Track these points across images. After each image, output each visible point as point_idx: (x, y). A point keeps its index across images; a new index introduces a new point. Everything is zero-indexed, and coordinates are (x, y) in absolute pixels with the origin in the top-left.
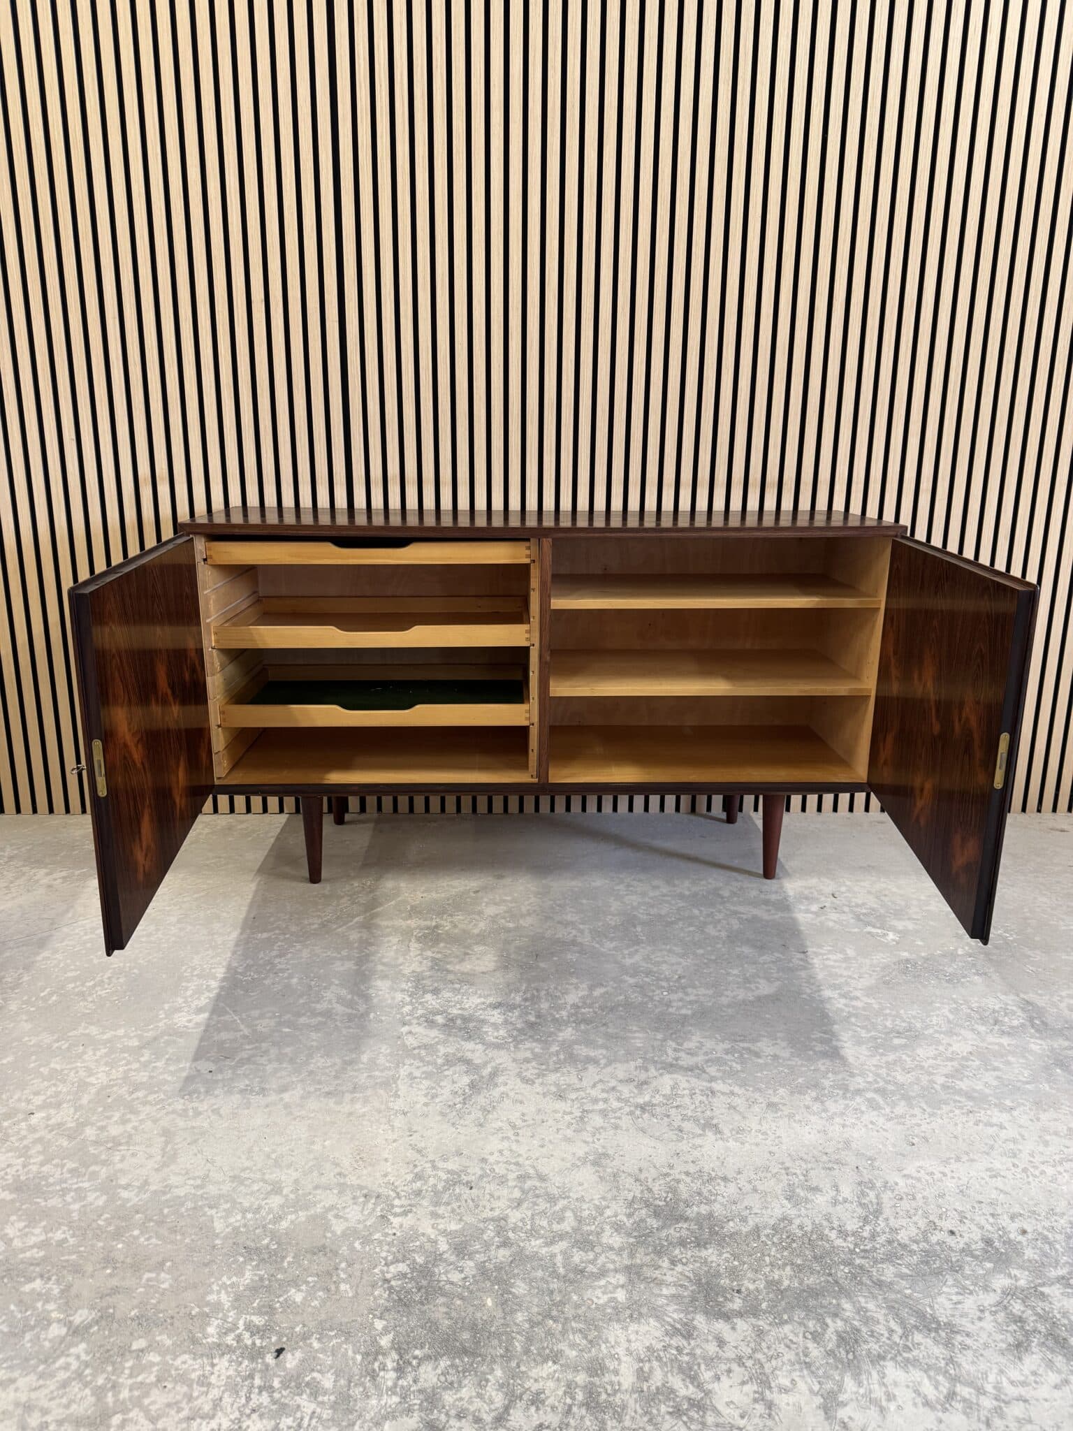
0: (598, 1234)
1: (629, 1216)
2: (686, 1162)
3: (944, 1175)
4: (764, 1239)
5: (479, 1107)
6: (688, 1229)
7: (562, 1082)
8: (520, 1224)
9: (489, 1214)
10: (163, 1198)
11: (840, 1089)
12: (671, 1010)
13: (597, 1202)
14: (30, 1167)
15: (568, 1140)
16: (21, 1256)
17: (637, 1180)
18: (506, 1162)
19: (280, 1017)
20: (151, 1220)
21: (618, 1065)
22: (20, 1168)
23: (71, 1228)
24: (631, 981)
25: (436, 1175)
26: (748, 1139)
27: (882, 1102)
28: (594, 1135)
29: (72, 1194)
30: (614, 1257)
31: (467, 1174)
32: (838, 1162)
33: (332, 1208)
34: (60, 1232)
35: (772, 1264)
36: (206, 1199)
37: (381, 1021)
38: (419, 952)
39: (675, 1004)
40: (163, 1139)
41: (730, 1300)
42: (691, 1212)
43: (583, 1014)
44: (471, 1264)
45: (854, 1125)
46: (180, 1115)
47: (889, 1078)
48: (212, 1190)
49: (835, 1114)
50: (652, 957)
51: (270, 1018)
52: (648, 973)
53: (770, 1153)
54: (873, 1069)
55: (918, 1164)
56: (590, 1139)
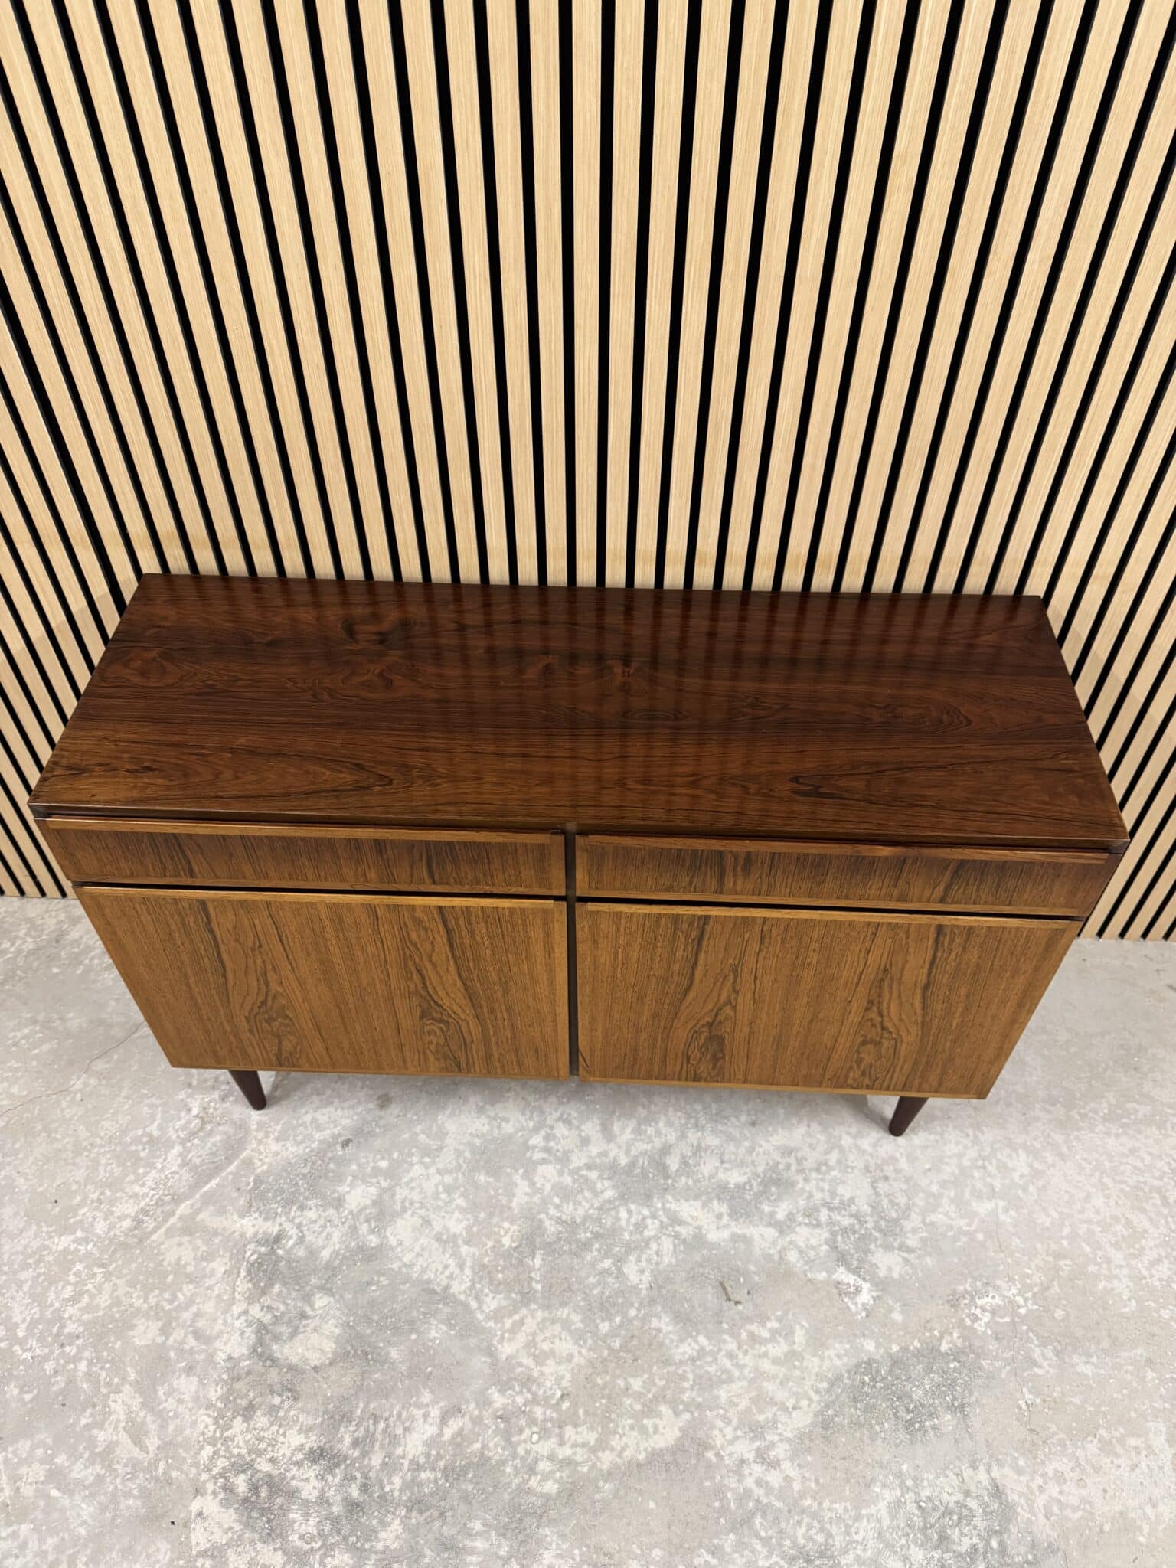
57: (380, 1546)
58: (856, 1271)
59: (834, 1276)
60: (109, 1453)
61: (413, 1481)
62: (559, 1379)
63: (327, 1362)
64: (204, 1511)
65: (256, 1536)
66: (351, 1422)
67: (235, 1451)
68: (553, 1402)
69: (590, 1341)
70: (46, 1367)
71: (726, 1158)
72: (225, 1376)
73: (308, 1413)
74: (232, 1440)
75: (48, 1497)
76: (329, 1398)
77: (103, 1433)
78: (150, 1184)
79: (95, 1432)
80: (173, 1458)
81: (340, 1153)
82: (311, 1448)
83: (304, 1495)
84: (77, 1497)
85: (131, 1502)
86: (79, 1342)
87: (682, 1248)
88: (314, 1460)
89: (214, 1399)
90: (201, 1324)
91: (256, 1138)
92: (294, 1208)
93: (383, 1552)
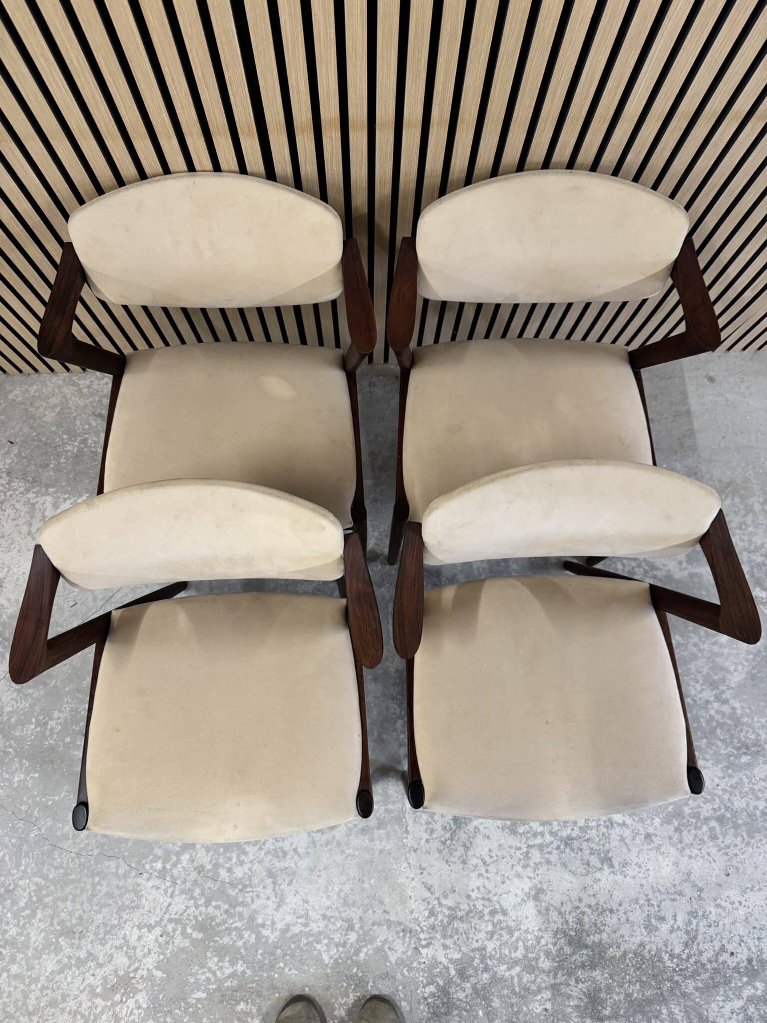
0: (537, 959)
1: (555, 944)
2: (590, 896)
3: (740, 903)
4: (627, 961)
5: (461, 843)
6: (587, 955)
8: (493, 953)
9: (475, 945)
10: (289, 935)
11: (694, 817)
13: (536, 933)
14: (200, 908)
15: (518, 876)
16: (226, 985)
17: (560, 913)
18: (483, 899)
20: (286, 954)
22: (193, 909)
23: (244, 962)
25: (442, 911)
26: (629, 872)
27: (718, 832)
28: (535, 871)
29: (234, 933)
30: (545, 978)
31: (460, 910)
32: (681, 894)
33: (386, 940)
34: (239, 965)
35: (630, 982)
36: (312, 935)
40: (271, 880)
41: (605, 1009)
42: (589, 940)
44: (469, 985)
45: (697, 855)
46: (273, 856)
47: (729, 805)
48: (314, 927)
49: (687, 845)
53: (641, 885)
54: (720, 793)
55: (727, 894)
56: (532, 875)
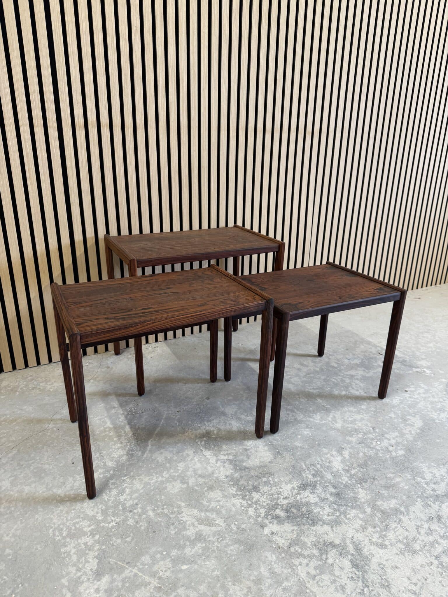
7: (401, 538)
12: (394, 454)
19: (168, 555)
21: (412, 509)
24: (354, 439)
37: (244, 530)
38: (215, 458)
39: (391, 448)
43: (354, 475)
50: (346, 418)
51: (163, 559)
52: (356, 431)
57: (363, 500)
58: (418, 367)
59: (414, 371)
60: (200, 536)
61: (351, 475)
62: (366, 425)
63: (273, 458)
64: (273, 531)
65: (308, 526)
66: (305, 470)
67: (265, 504)
68: (372, 431)
69: (364, 412)
70: (128, 523)
71: (349, 358)
72: (231, 483)
73: (283, 477)
74: (259, 501)
75: (181, 571)
76: (287, 468)
77: (188, 531)
78: (124, 441)
79: (184, 533)
80: (236, 521)
81: (208, 401)
82: (298, 486)
83: (312, 501)
84: (199, 562)
85: (232, 547)
86: (139, 506)
87: (362, 381)
88: (304, 489)
89: (234, 492)
90: (200, 472)
91: (164, 410)
92: (205, 422)
93: (367, 501)
